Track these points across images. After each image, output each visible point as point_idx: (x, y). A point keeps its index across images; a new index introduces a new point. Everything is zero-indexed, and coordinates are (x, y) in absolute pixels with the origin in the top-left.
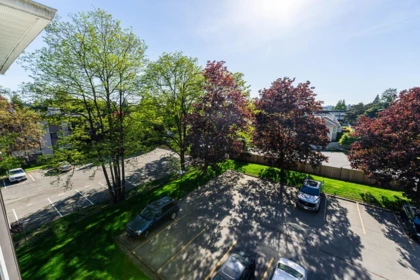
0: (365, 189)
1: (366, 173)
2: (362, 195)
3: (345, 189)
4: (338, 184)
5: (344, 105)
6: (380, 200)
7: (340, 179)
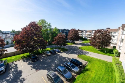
0: (22, 55)
1: (20, 51)
2: (21, 57)
3: (16, 58)
4: (13, 58)
5: (14, 31)
6: (26, 56)
7: (15, 55)
